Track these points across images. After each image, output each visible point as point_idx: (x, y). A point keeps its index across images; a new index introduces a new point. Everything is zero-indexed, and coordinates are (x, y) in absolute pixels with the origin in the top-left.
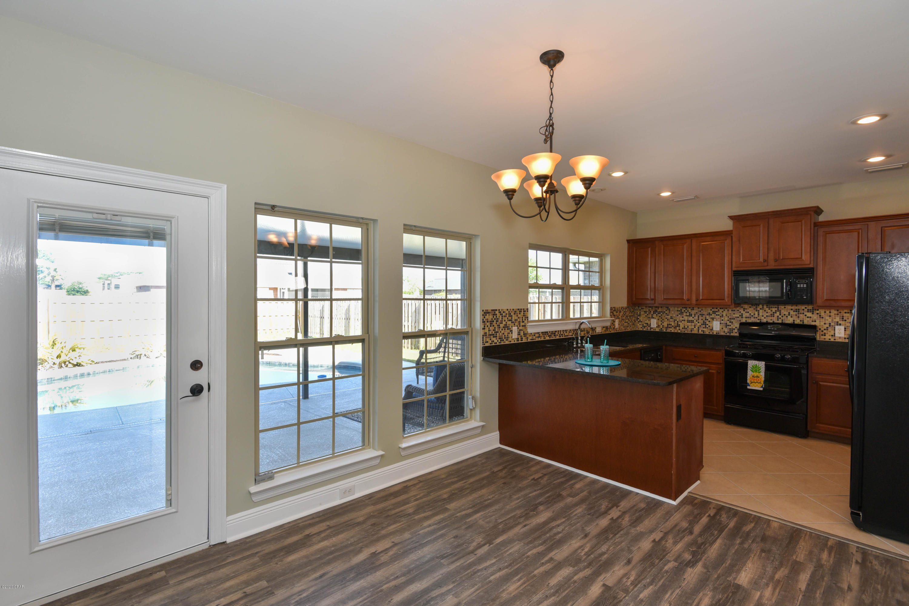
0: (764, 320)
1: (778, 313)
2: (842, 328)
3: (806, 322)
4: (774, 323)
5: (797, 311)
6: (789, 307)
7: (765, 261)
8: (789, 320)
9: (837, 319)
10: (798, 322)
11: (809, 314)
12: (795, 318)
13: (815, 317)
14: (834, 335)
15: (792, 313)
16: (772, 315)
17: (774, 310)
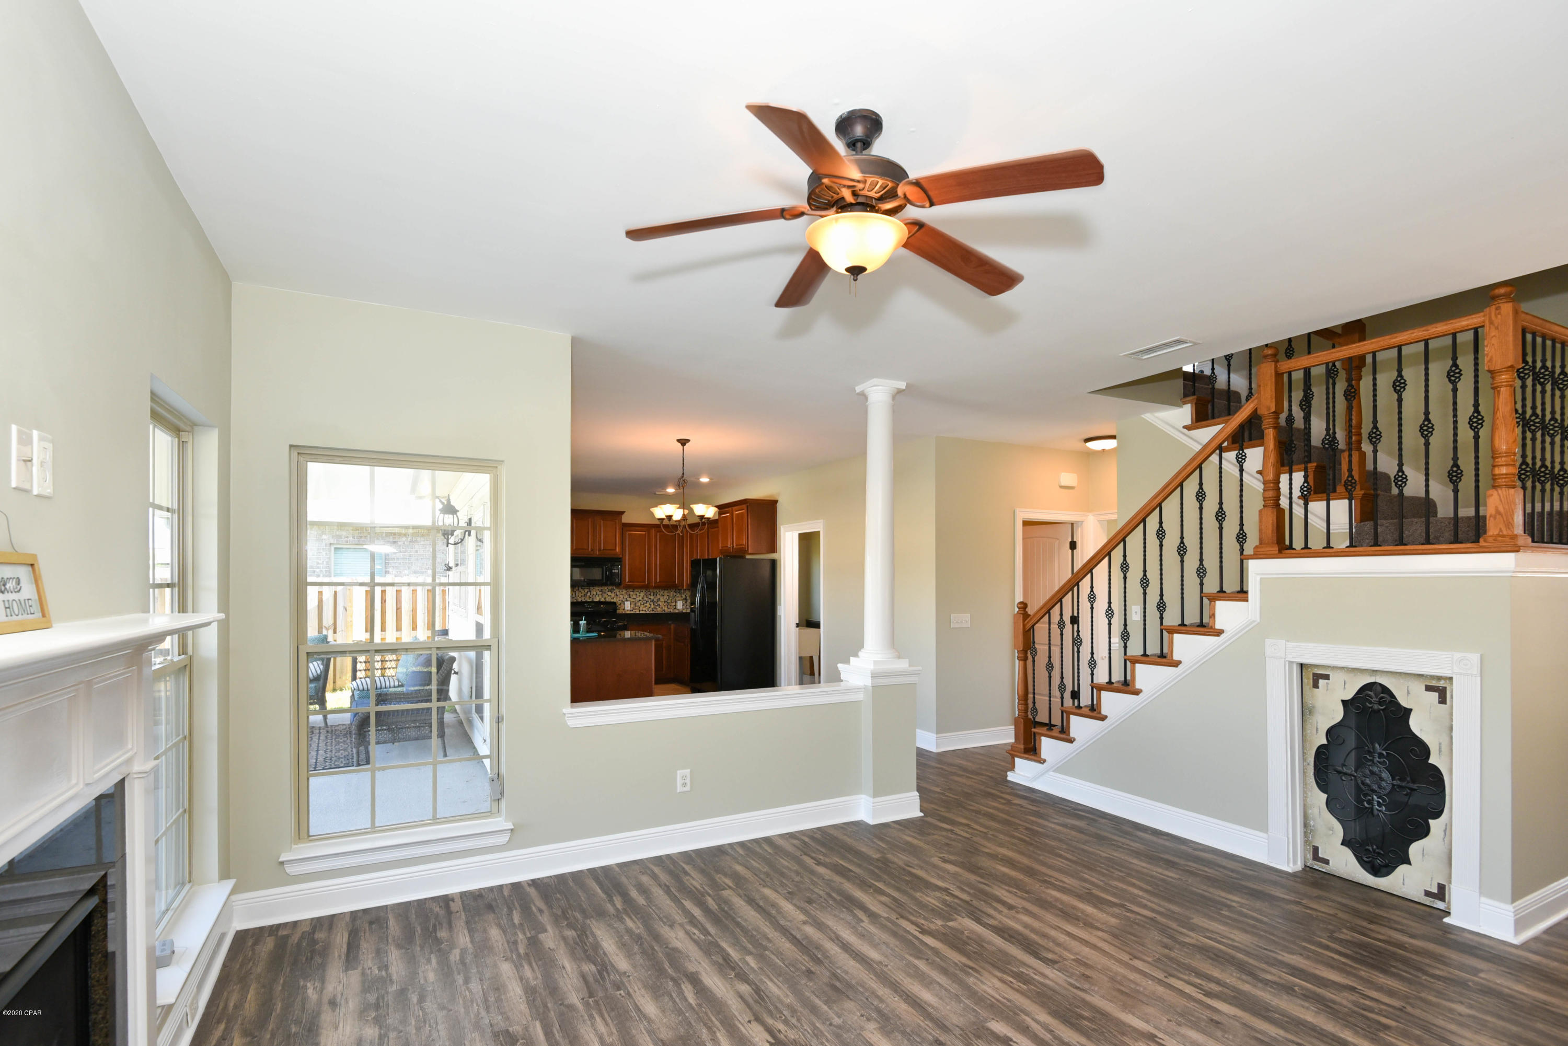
0: (580, 600)
1: (589, 594)
2: (629, 603)
3: (608, 600)
4: (586, 602)
5: (602, 591)
6: (597, 588)
7: (592, 550)
8: (597, 599)
9: (626, 597)
10: (602, 600)
11: (609, 593)
12: (600, 597)
13: (613, 595)
14: (624, 609)
15: (599, 593)
16: (585, 595)
17: (586, 590)
